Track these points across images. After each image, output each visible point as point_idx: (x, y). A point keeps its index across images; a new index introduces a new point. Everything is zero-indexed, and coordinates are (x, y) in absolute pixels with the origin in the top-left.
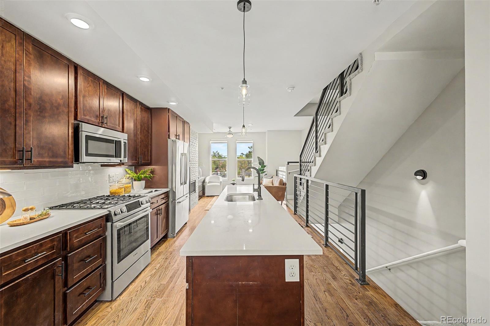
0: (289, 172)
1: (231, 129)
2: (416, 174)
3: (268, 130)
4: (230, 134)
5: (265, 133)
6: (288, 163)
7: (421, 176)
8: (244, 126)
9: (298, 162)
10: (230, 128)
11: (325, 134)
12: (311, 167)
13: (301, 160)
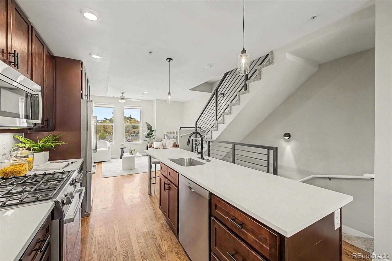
0: (181, 136)
1: (123, 95)
2: (285, 135)
3: (157, 99)
4: (122, 99)
5: (152, 101)
6: (181, 128)
7: (288, 137)
8: (169, 93)
9: (194, 128)
10: (123, 93)
11: (231, 106)
12: (212, 131)
13: (196, 126)
